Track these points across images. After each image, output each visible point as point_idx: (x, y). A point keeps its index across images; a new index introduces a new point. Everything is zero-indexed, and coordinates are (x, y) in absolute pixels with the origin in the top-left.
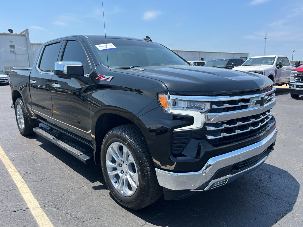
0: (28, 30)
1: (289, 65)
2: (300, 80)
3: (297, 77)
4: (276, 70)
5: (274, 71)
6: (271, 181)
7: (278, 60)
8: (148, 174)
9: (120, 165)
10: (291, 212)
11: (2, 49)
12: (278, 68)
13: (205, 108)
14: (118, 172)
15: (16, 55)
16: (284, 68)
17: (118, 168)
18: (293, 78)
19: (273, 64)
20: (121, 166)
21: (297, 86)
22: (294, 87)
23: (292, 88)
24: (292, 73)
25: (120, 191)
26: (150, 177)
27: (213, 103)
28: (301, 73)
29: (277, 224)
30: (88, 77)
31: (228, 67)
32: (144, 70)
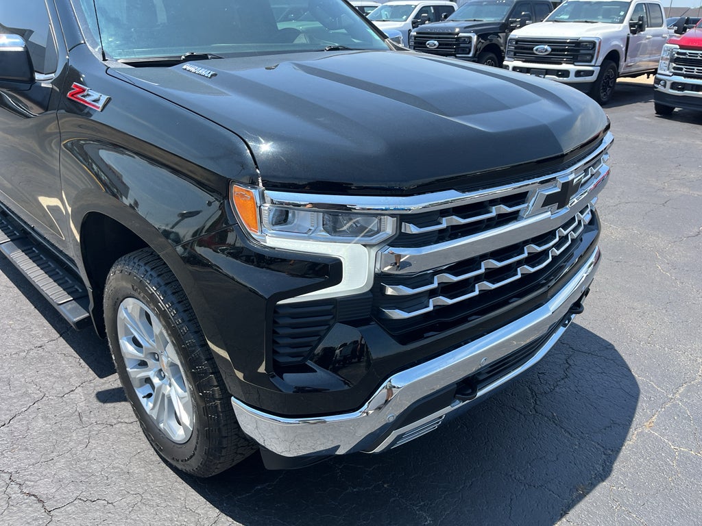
1: (661, 26)
2: (681, 69)
3: (676, 60)
4: (628, 38)
5: (622, 39)
6: (567, 376)
7: (635, 11)
8: (216, 407)
9: (155, 356)
10: (606, 481)
12: (633, 32)
13: (378, 232)
14: (151, 374)
16: (649, 31)
17: (151, 362)
18: (667, 62)
19: (621, 22)
20: (157, 357)
21: (674, 86)
22: (665, 87)
23: (660, 88)
24: (664, 51)
25: (158, 423)
26: (222, 412)
27: (404, 218)
28: (687, 51)
29: (564, 520)
30: (50, 86)
31: (512, 22)
32: (212, 75)
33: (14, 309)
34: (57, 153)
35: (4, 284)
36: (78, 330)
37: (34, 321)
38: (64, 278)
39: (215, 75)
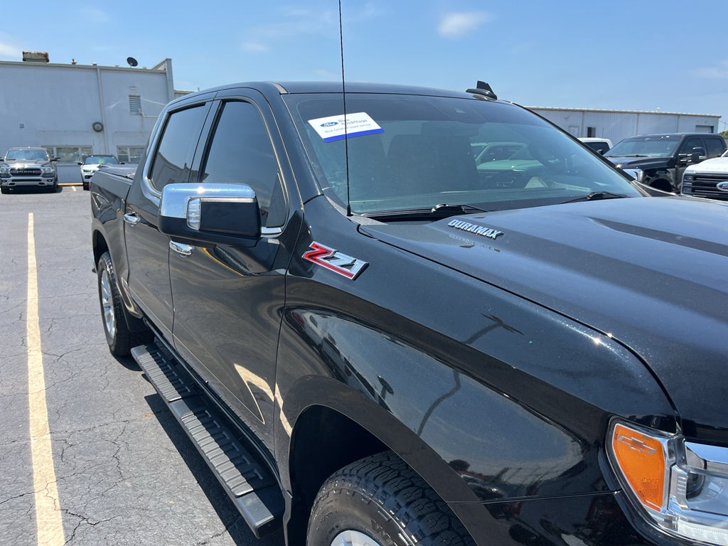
0: (170, 60)
11: (111, 105)
15: (142, 120)
30: (277, 242)
31: (682, 158)
32: (497, 236)
33: (175, 482)
34: (277, 321)
35: (165, 446)
36: (258, 538)
37: (196, 504)
38: (241, 456)
39: (501, 234)
